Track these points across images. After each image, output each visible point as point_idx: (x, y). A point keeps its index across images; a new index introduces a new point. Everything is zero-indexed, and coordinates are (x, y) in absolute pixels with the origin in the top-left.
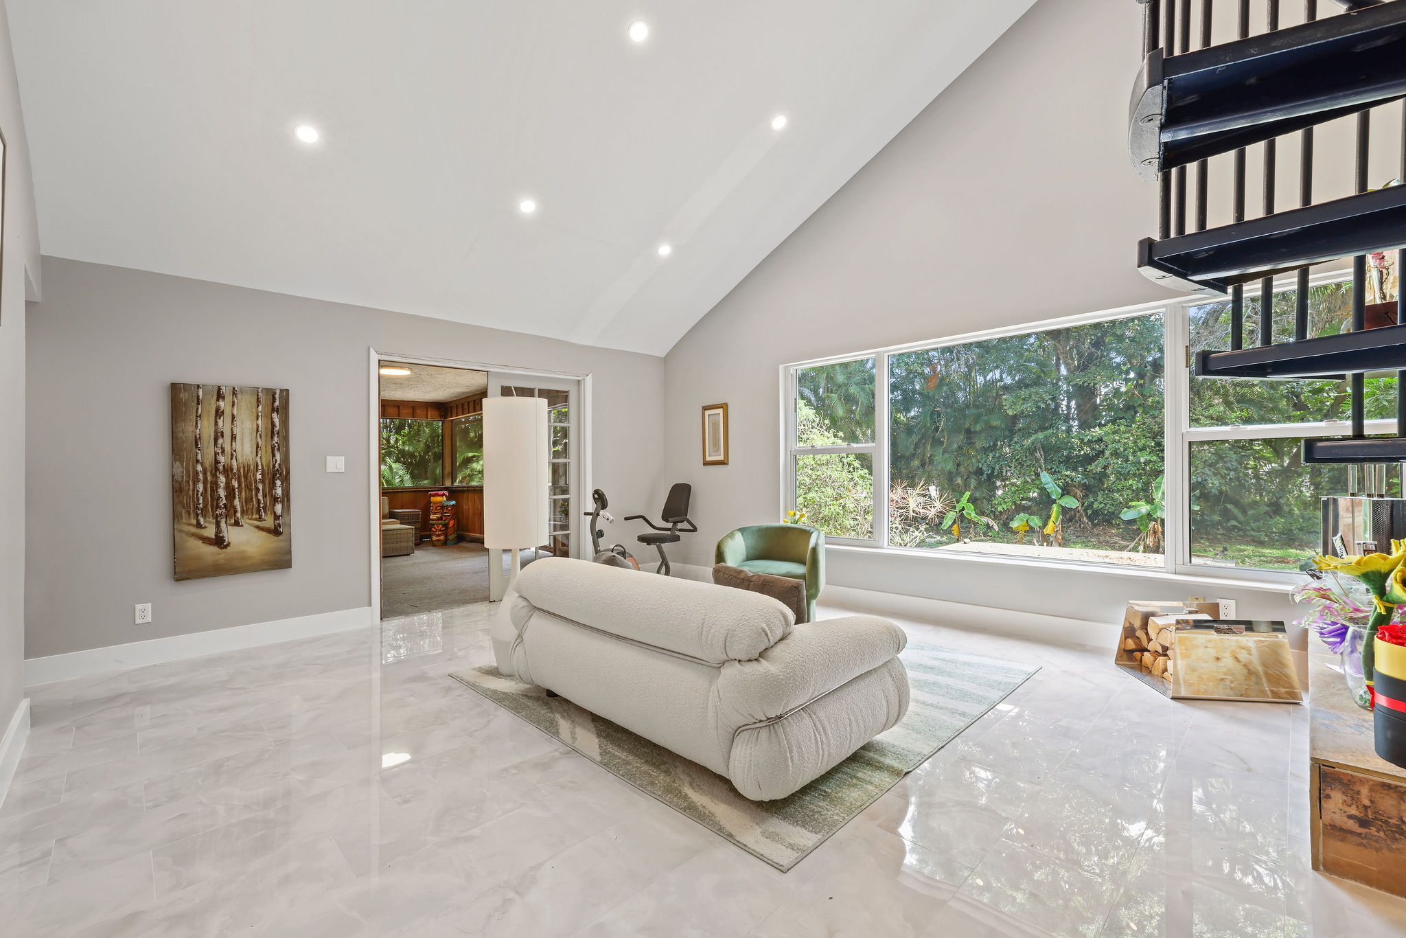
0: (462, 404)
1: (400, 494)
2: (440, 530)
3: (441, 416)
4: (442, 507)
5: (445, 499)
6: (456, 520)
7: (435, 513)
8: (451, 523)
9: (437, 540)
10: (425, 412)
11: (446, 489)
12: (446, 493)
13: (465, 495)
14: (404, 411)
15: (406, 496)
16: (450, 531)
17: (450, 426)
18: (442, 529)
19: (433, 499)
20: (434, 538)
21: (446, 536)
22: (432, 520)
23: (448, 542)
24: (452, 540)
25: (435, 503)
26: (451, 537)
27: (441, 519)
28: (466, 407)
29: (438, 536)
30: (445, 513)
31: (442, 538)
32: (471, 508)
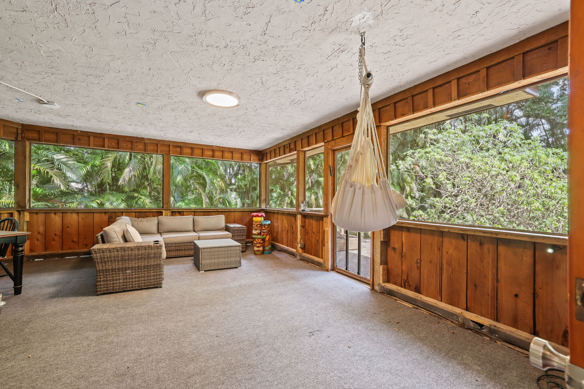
0: (275, 150)
1: (233, 213)
2: (260, 243)
3: (259, 160)
4: (261, 225)
5: (263, 219)
6: (270, 235)
7: (256, 229)
8: (267, 238)
9: (258, 251)
10: (249, 157)
11: (262, 211)
12: (264, 214)
13: (275, 216)
14: (236, 156)
15: (237, 214)
16: (266, 243)
17: (265, 167)
18: (261, 242)
19: (255, 219)
20: (256, 249)
21: (264, 247)
22: (255, 235)
23: (265, 252)
24: (268, 250)
25: (256, 222)
26: (267, 248)
27: (260, 234)
28: (277, 151)
29: (258, 247)
30: (263, 230)
31: (261, 249)
32: (280, 225)
